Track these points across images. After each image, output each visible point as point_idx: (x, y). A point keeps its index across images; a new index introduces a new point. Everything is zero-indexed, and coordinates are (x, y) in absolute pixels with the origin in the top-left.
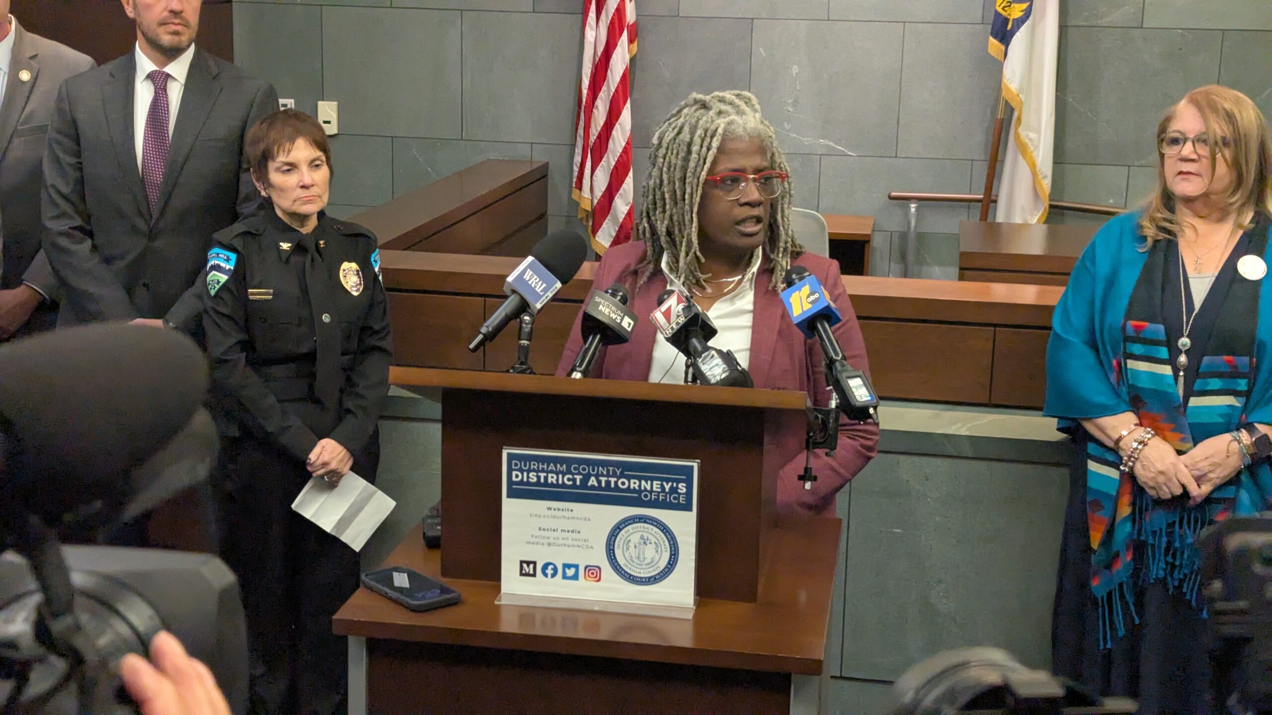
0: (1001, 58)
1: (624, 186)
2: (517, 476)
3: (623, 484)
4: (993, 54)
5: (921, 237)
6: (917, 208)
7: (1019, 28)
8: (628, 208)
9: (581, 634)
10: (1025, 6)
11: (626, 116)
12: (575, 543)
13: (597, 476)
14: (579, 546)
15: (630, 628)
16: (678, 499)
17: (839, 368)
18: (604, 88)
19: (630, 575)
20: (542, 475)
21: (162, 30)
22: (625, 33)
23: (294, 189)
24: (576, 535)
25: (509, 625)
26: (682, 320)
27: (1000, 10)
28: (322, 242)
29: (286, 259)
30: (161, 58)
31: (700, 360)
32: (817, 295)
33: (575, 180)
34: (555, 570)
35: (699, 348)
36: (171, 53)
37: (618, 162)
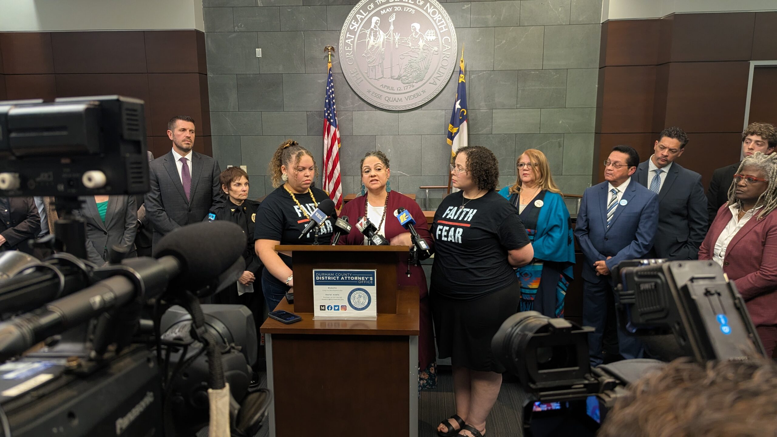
0: (451, 144)
1: (339, 188)
2: (318, 278)
3: (352, 278)
4: (449, 144)
5: (430, 199)
6: (428, 191)
7: (456, 135)
8: (340, 195)
9: (341, 328)
10: (457, 128)
11: (338, 166)
12: (337, 298)
13: (344, 277)
14: (339, 299)
15: (357, 325)
16: (370, 282)
17: (416, 238)
18: (331, 158)
19: (356, 308)
20: (326, 277)
21: (183, 143)
22: (337, 141)
23: (240, 192)
24: (338, 296)
25: (317, 326)
26: (366, 226)
27: (450, 130)
28: (245, 208)
29: (233, 214)
30: (183, 152)
31: (373, 238)
32: (408, 216)
33: (323, 187)
34: (332, 308)
35: (372, 235)
36: (186, 151)
37: (336, 180)
